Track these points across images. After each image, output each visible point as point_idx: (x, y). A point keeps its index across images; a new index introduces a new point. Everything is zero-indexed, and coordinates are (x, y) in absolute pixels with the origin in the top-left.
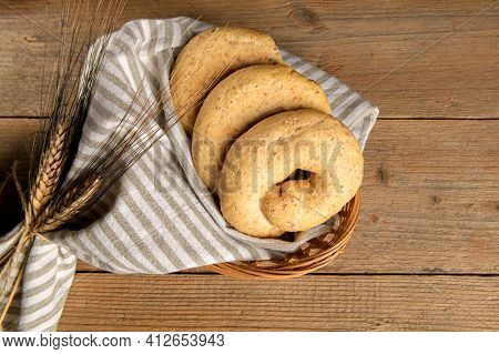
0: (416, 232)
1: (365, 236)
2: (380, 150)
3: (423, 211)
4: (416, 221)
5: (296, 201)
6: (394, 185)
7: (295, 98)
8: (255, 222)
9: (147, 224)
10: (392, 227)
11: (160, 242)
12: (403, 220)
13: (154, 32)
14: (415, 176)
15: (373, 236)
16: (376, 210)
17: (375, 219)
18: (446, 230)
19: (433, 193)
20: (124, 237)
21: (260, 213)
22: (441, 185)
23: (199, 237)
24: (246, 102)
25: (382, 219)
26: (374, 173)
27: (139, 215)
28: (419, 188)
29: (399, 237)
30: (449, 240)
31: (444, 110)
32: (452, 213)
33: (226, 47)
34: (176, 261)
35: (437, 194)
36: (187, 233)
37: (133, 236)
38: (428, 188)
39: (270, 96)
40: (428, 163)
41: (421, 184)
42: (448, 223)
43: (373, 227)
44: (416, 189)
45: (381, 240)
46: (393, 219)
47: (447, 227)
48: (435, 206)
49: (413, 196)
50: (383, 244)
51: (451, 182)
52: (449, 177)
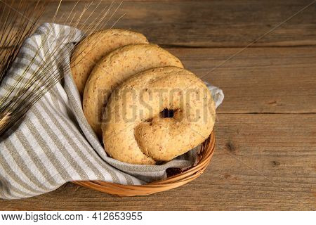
0: (263, 185)
1: (220, 188)
2: (226, 132)
3: (267, 171)
4: (261, 178)
5: (163, 128)
6: (240, 154)
7: (161, 62)
8: (130, 148)
9: (43, 143)
10: (242, 182)
11: (52, 158)
12: (251, 177)
13: (62, 33)
14: (256, 148)
16: (227, 171)
17: (227, 176)
18: (287, 184)
19: (273, 159)
20: (22, 152)
21: (134, 140)
22: (279, 154)
23: (84, 158)
24: (126, 63)
25: (233, 176)
26: (224, 146)
27: (38, 137)
28: (261, 156)
29: (249, 189)
30: (291, 191)
31: (273, 108)
32: (290, 172)
33: (112, 37)
34: (63, 173)
35: (277, 159)
36: (74, 154)
37: (30, 151)
38: (268, 155)
39: (143, 60)
40: (265, 140)
42: (288, 179)
43: (226, 182)
44: (259, 157)
45: (234, 191)
46: (242, 177)
47: (288, 182)
48: (276, 168)
49: (257, 161)
50: (236, 194)
51: (286, 152)
52: (283, 149)
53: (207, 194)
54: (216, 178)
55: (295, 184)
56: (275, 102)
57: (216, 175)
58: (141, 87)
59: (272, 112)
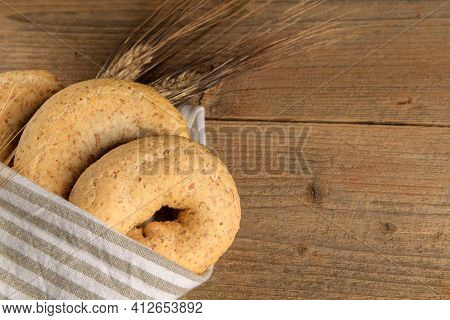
0: (360, 269)
1: (286, 271)
4: (360, 254)
6: (330, 206)
10: (325, 262)
14: (360, 196)
15: (299, 272)
16: (303, 238)
17: (302, 250)
18: (402, 268)
19: (386, 219)
22: (398, 208)
25: (312, 249)
26: (303, 190)
28: (365, 211)
29: (335, 275)
30: (406, 282)
31: (403, 112)
32: (411, 246)
35: (391, 220)
38: (377, 211)
40: (378, 180)
41: (369, 207)
42: (406, 259)
43: (299, 260)
44: (362, 213)
45: (309, 278)
46: (328, 251)
47: (404, 264)
48: (388, 236)
49: (356, 221)
50: (311, 283)
51: (412, 205)
52: (407, 199)
53: (263, 281)
54: (282, 252)
55: (415, 270)
56: (409, 102)
57: (284, 247)
58: (131, 174)
59: (400, 121)
